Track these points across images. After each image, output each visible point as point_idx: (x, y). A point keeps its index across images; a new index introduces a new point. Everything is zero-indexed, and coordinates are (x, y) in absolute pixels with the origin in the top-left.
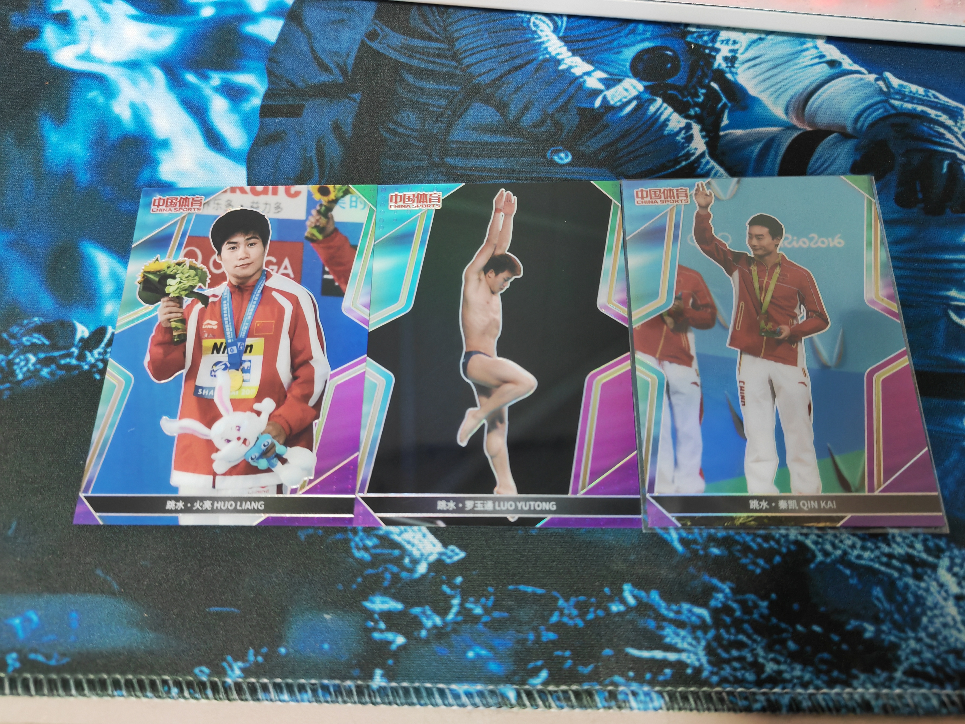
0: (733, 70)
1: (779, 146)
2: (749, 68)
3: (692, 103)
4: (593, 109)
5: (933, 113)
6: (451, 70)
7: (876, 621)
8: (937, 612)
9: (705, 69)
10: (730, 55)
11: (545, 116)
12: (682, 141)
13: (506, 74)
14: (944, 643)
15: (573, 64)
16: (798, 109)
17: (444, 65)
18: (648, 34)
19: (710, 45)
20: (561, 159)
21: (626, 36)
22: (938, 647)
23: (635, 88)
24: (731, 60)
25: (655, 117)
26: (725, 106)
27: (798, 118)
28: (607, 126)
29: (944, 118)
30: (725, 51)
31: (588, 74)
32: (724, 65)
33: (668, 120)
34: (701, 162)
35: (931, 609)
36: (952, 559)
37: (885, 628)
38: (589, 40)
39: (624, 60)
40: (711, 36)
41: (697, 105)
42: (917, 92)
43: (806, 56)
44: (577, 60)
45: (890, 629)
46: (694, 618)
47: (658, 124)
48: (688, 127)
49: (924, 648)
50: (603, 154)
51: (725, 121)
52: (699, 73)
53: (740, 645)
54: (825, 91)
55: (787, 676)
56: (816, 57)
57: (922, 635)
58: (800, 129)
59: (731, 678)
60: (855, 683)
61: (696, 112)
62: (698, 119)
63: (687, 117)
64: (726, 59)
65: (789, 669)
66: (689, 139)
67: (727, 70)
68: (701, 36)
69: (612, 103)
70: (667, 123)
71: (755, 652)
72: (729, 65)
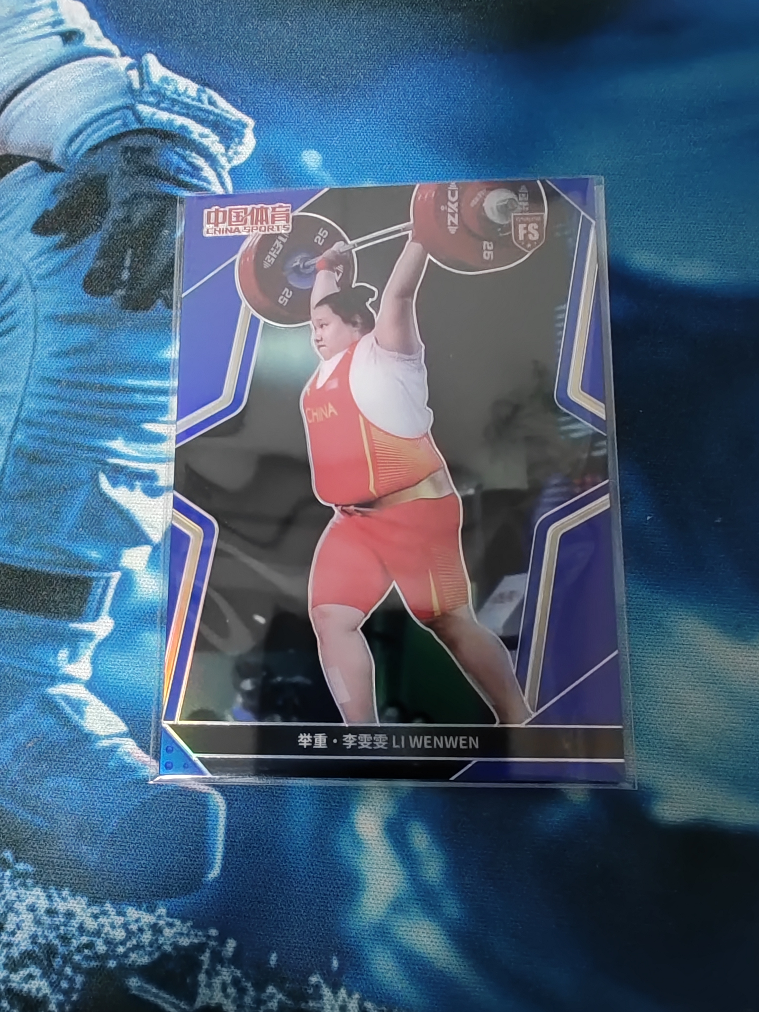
5: (195, 130)
42: (186, 91)
56: (47, 24)
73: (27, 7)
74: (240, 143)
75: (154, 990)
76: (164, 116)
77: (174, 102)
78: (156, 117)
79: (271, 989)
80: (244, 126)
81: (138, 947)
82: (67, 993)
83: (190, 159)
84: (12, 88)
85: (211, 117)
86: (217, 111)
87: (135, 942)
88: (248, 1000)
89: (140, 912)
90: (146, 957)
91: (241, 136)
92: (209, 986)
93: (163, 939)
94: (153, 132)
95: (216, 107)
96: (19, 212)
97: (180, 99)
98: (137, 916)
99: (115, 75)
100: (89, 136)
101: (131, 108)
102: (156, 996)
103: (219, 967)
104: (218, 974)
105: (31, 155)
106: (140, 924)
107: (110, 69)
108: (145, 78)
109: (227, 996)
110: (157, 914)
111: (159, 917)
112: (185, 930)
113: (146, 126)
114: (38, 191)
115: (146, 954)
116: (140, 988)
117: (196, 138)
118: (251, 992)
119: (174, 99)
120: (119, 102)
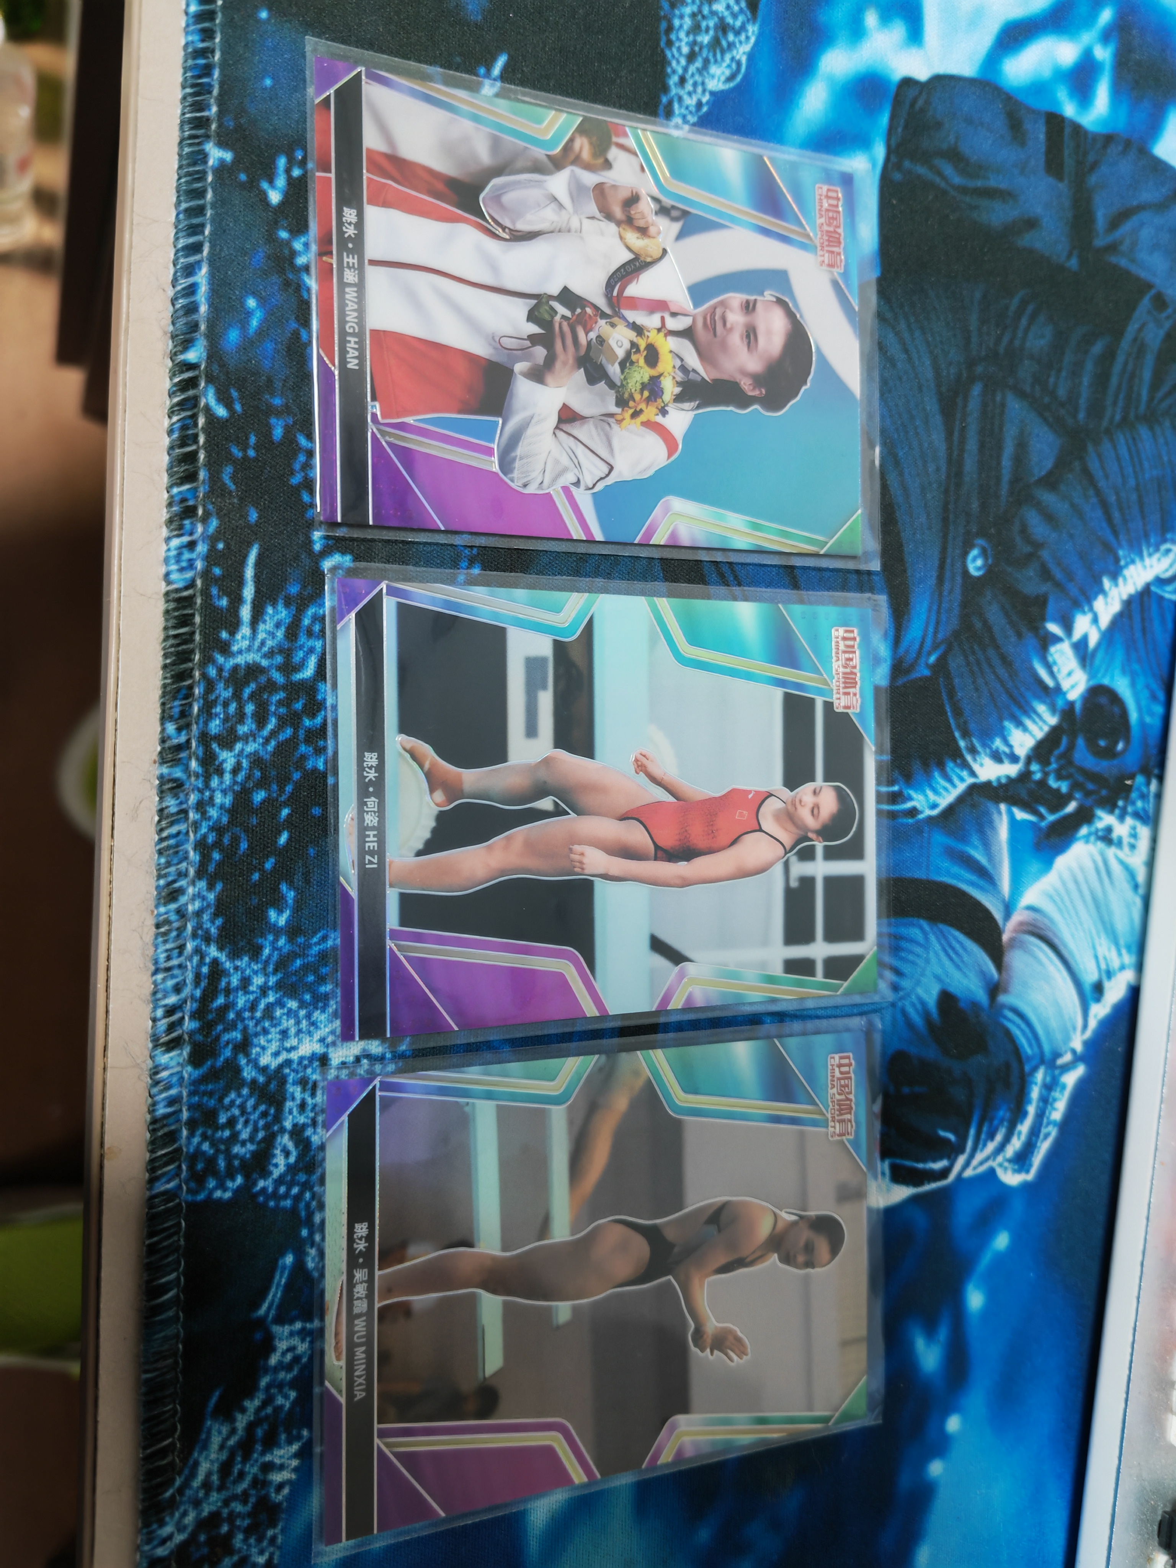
0: (1092, 838)
1: (982, 889)
2: (1094, 862)
3: (1047, 769)
4: (1043, 619)
5: (1024, 1128)
6: (1108, 414)
7: (293, 931)
8: (304, 1024)
9: (1094, 797)
10: (1115, 835)
11: (1038, 546)
12: (994, 747)
13: (1098, 492)
14: (259, 1029)
15: (1109, 600)
16: (1035, 926)
17: (1115, 403)
18: (1148, 720)
19: (1130, 809)
20: (974, 559)
21: (1147, 686)
22: (252, 1018)
23: (1073, 687)
24: (1107, 837)
25: (1029, 711)
26: (1042, 817)
27: (1021, 924)
28: (1019, 635)
29: (1016, 1144)
30: (1121, 830)
31: (1095, 620)
32: (1100, 825)
33: (1025, 729)
34: (962, 770)
35: (308, 1016)
36: (381, 1059)
37: (282, 942)
38: (1144, 630)
39: (1112, 678)
40: (1142, 813)
41: (1046, 774)
42: (1055, 1109)
43: (1109, 949)
44: (1115, 607)
45: (280, 949)
46: (301, 654)
47: (1018, 713)
48: (1014, 759)
49: (252, 997)
50: (978, 625)
51: (1021, 815)
52: (1090, 786)
53: (261, 719)
54: (1059, 970)
55: (215, 782)
56: (1107, 965)
57: (271, 998)
58: (1004, 925)
59: (212, 697)
60: (202, 884)
61: (1034, 773)
62: (1025, 776)
63: (1029, 760)
64: (1109, 830)
65: (224, 786)
66: (997, 757)
67: (1093, 829)
68: (1143, 797)
69: (1053, 649)
70: (1021, 728)
71: (251, 739)
72: (1100, 834)
73: (1122, 942)
74: (1014, 1172)
75: (283, 1281)
76: (1035, 1093)
77: (1046, 1101)
78: (1034, 1086)
79: (293, 1394)
80: (1028, 1171)
82: (275, 1195)
84: (1056, 941)
85: (1034, 1140)
88: (282, 1375)
90: (313, 1265)
91: (1019, 1171)
92: (291, 1334)
94: (1022, 1087)
95: (1043, 1141)
96: (956, 975)
97: (1049, 1105)
99: (1067, 1039)
100: (1018, 1027)
101: (1042, 1061)
102: (278, 1285)
103: (308, 1339)
104: (303, 1340)
105: (1004, 973)
107: (1071, 1033)
108: (1066, 1069)
109: (284, 1354)
113: (1027, 1080)
114: (973, 987)
115: (315, 1264)
116: (284, 1267)
118: (289, 1377)
119: (1049, 1100)
120: (1047, 1048)
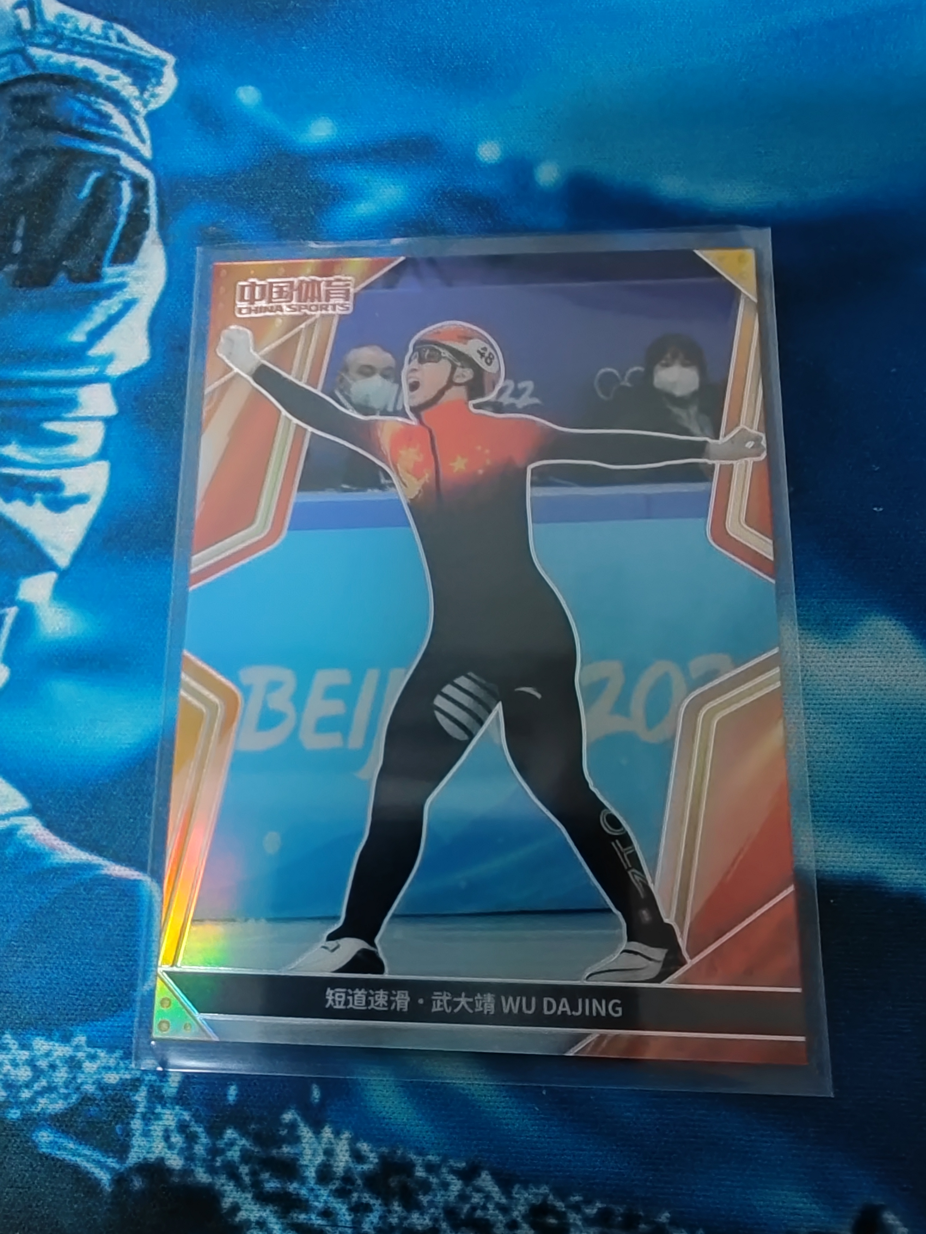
74: (159, 84)
75: (71, 1145)
76: (61, 59)
77: (74, 42)
78: (51, 60)
79: (229, 1134)
80: (163, 63)
81: (50, 1089)
83: (97, 106)
85: (122, 56)
86: (127, 49)
87: (44, 1083)
88: (199, 1149)
89: (51, 1043)
90: (61, 1102)
91: (159, 75)
92: (146, 1134)
93: (82, 1076)
94: (49, 78)
95: (127, 44)
97: (82, 37)
98: (48, 1048)
101: (20, 52)
102: (73, 1153)
103: (159, 1109)
104: (158, 1118)
106: (51, 1059)
108: (37, 16)
109: (171, 1147)
110: (74, 1044)
111: (77, 1048)
112: (112, 1062)
113: (41, 71)
115: (60, 1098)
116: (53, 1144)
117: (103, 82)
118: (204, 1139)
119: (74, 38)
120: (6, 46)
